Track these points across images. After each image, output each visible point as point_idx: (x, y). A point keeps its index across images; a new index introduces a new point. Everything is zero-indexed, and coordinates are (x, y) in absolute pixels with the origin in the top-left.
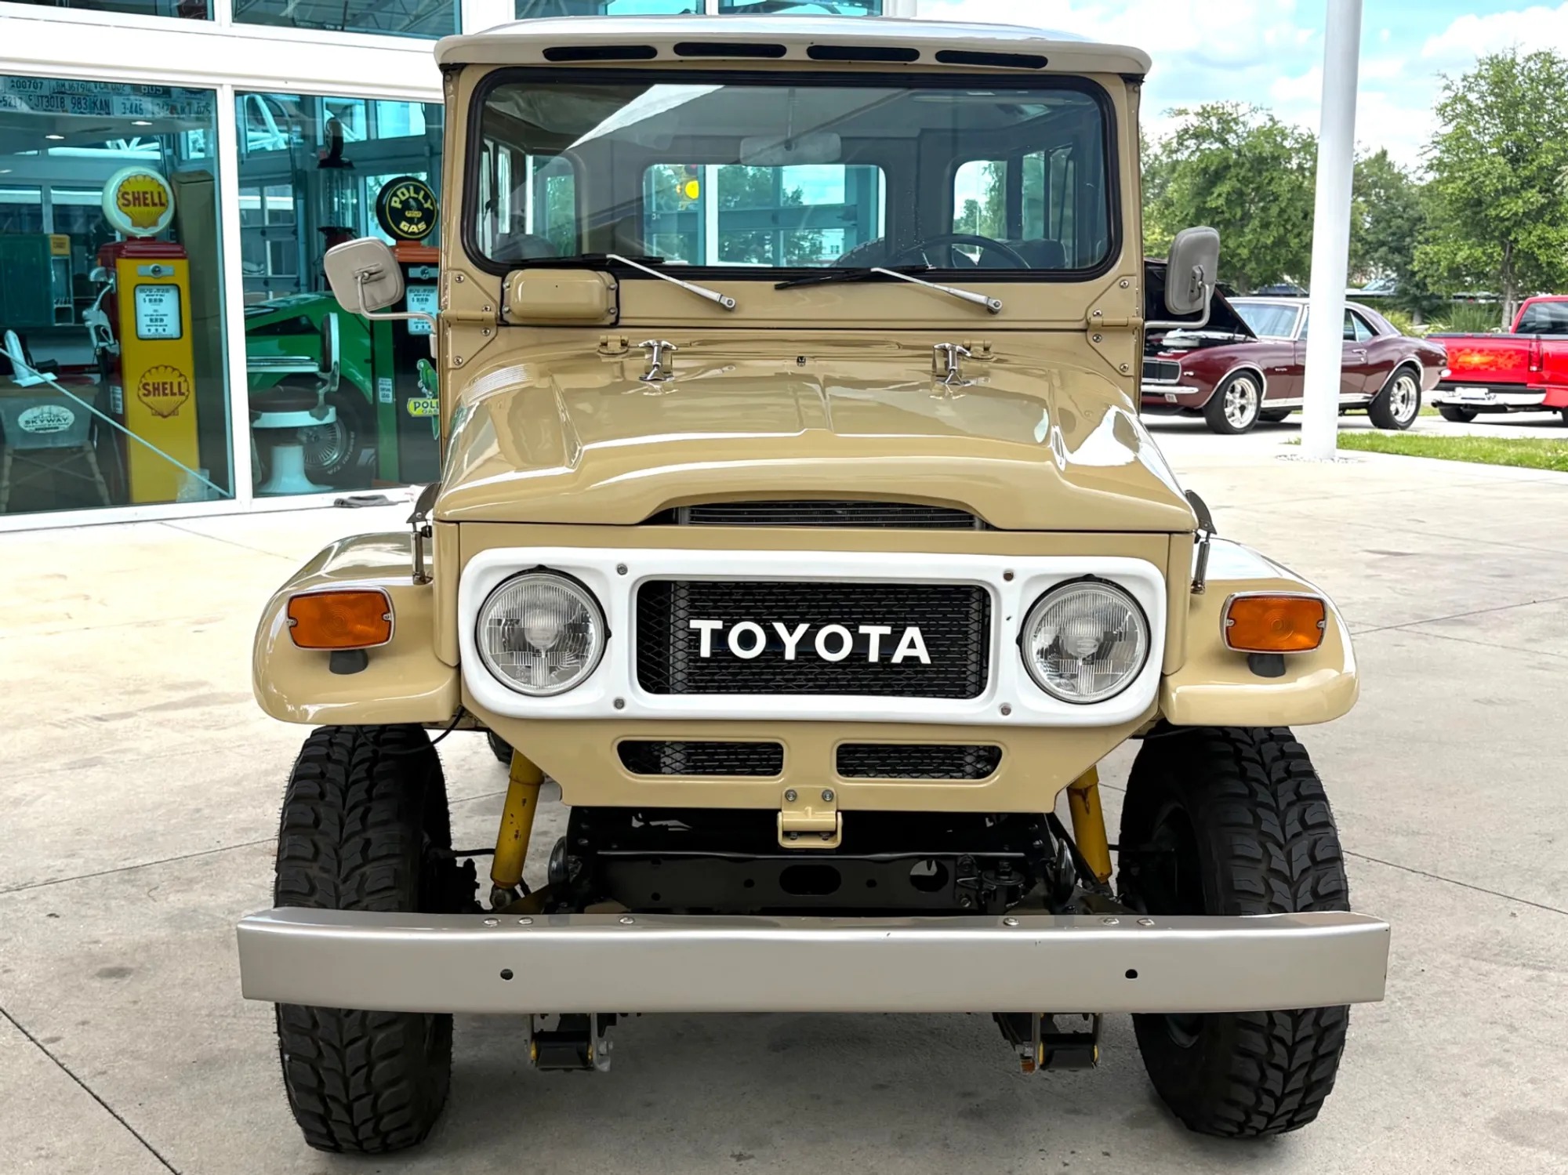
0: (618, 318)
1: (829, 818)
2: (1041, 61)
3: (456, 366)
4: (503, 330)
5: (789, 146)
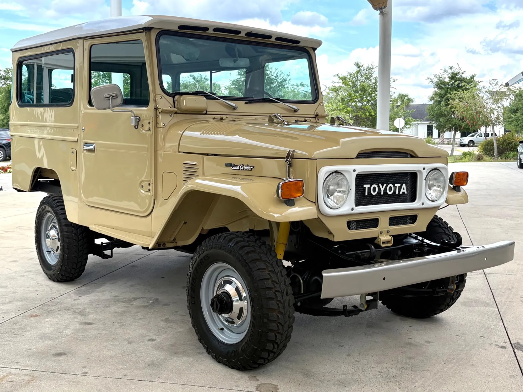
0: (207, 111)
1: (388, 238)
2: (298, 42)
3: (163, 126)
4: (175, 115)
5: (235, 61)
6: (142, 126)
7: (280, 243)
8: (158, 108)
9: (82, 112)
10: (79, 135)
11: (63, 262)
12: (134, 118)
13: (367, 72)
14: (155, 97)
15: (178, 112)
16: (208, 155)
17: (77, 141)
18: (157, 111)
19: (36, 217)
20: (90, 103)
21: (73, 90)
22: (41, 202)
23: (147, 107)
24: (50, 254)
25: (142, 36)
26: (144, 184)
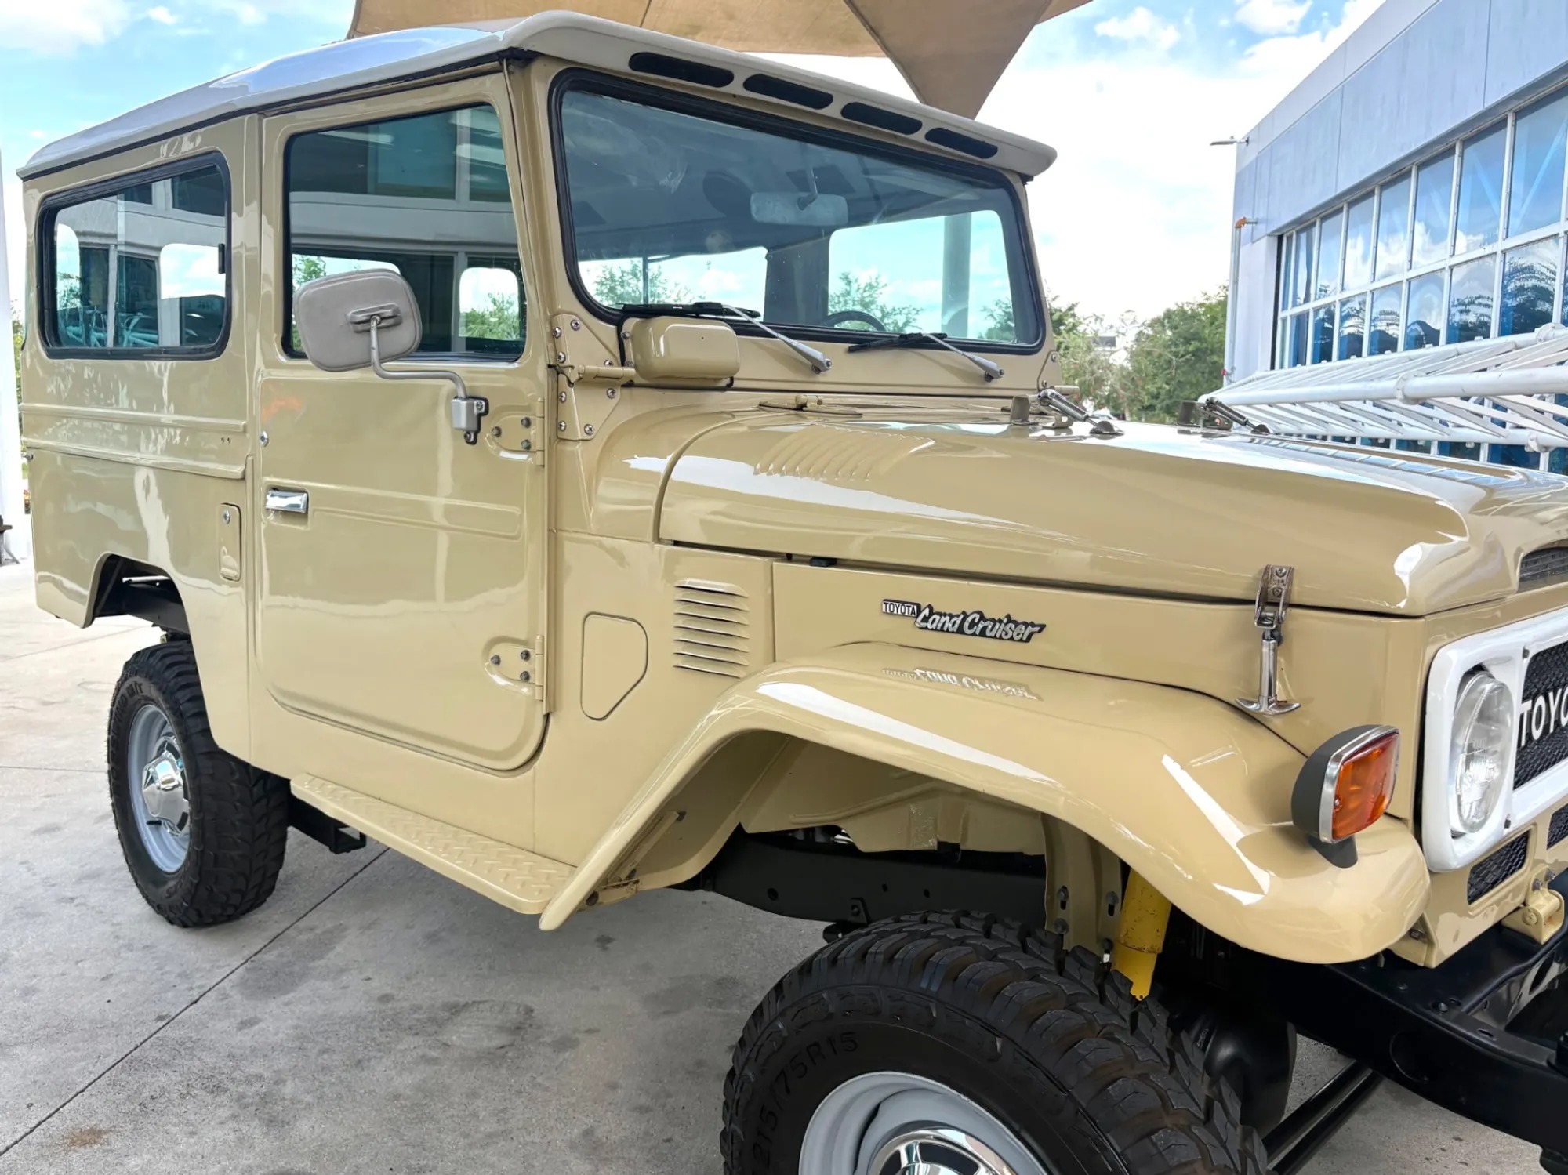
0: (732, 379)
2: (991, 151)
3: (586, 437)
4: (626, 391)
5: (803, 204)
6: (495, 432)
7: (1139, 949)
8: (566, 364)
9: (260, 379)
10: (250, 458)
11: (200, 874)
12: (464, 403)
13: (866, 294)
14: (551, 322)
15: (639, 380)
16: (789, 558)
17: (243, 479)
18: (561, 375)
19: (111, 712)
20: (289, 347)
21: (226, 303)
22: (127, 665)
23: (515, 361)
24: (158, 829)
25: (493, 87)
26: (504, 651)
